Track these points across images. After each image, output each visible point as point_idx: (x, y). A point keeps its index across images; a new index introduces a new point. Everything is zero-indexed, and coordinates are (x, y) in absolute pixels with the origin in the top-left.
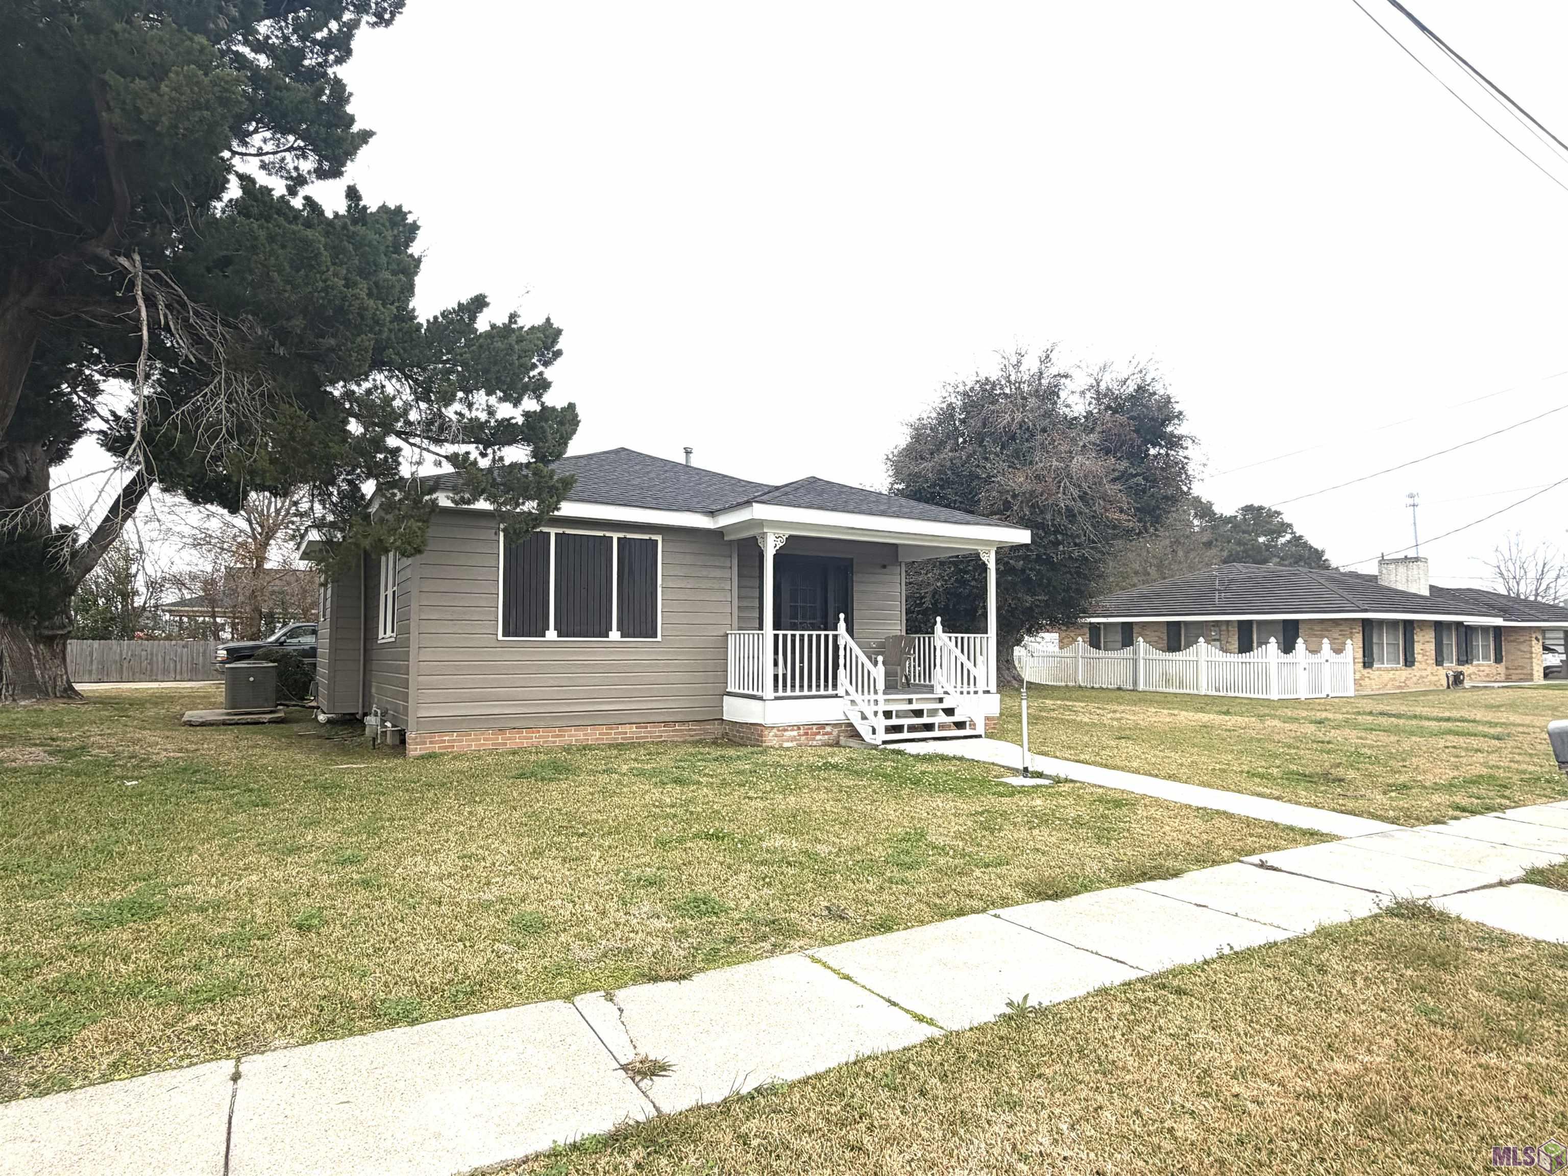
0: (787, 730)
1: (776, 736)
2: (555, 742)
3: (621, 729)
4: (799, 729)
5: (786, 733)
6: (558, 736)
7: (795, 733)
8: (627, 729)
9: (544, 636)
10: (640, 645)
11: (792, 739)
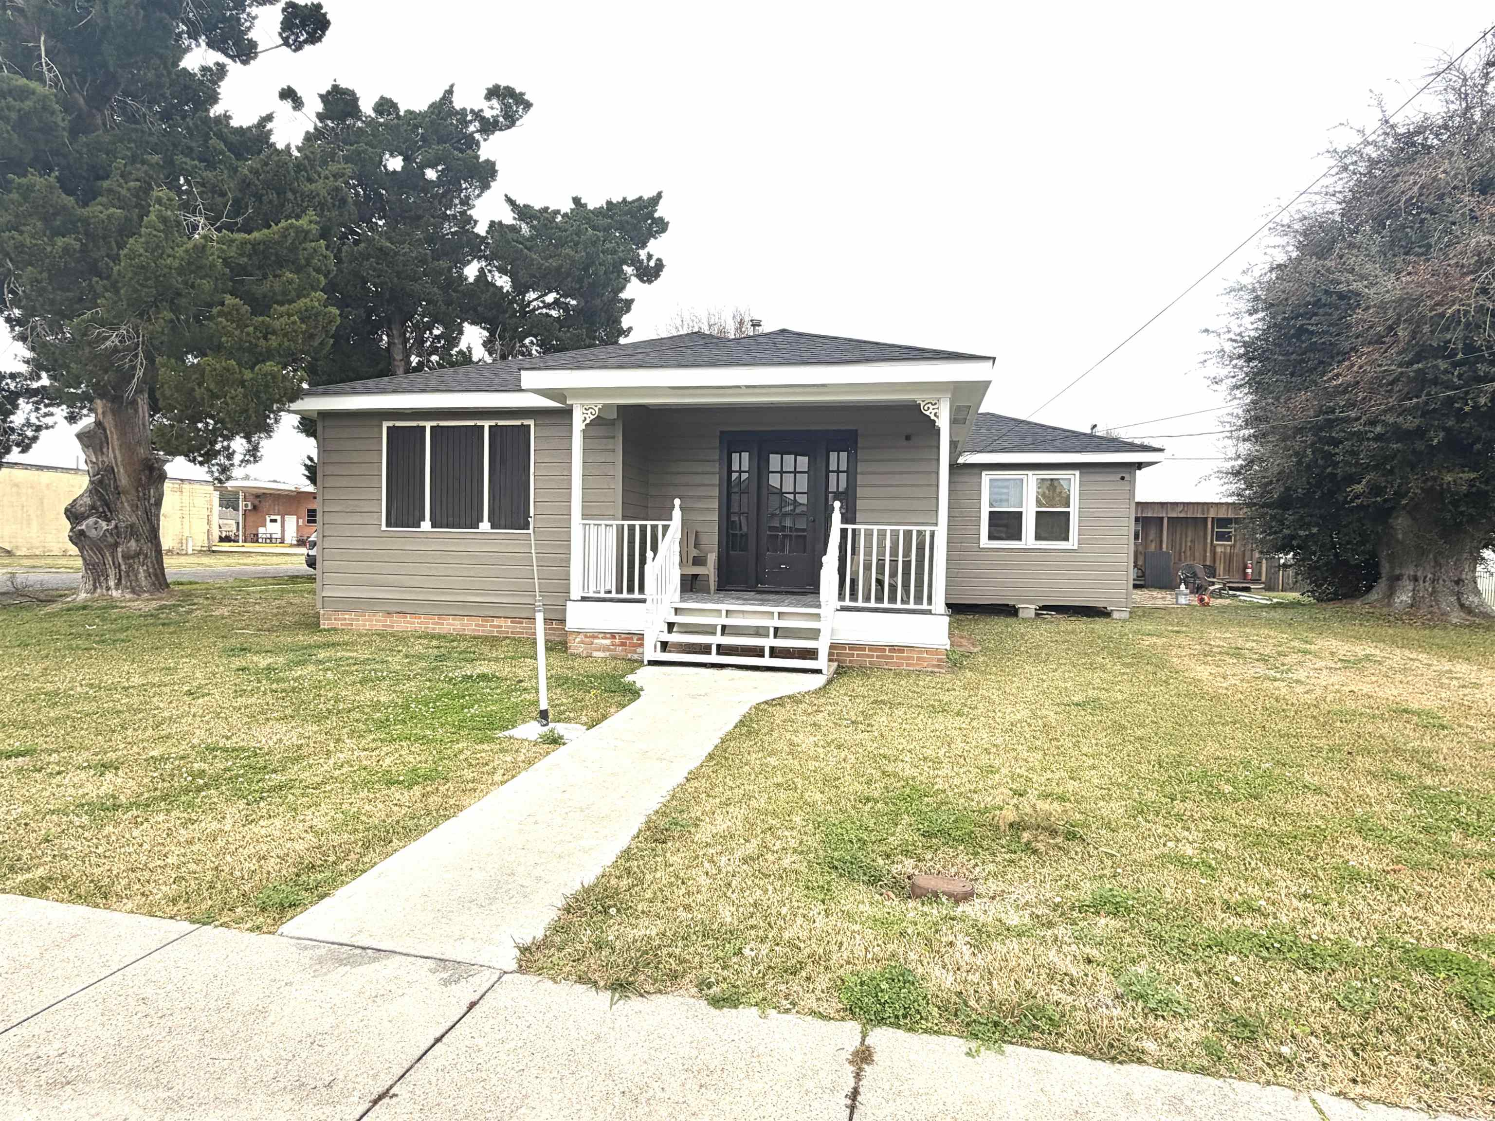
0: (597, 637)
1: (582, 642)
2: (434, 629)
3: (496, 622)
4: (614, 637)
5: (596, 641)
6: (437, 623)
7: (608, 642)
8: (501, 622)
9: (419, 527)
10: (513, 537)
11: (605, 649)
